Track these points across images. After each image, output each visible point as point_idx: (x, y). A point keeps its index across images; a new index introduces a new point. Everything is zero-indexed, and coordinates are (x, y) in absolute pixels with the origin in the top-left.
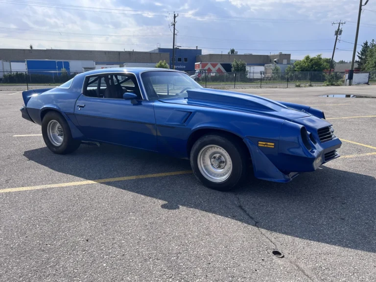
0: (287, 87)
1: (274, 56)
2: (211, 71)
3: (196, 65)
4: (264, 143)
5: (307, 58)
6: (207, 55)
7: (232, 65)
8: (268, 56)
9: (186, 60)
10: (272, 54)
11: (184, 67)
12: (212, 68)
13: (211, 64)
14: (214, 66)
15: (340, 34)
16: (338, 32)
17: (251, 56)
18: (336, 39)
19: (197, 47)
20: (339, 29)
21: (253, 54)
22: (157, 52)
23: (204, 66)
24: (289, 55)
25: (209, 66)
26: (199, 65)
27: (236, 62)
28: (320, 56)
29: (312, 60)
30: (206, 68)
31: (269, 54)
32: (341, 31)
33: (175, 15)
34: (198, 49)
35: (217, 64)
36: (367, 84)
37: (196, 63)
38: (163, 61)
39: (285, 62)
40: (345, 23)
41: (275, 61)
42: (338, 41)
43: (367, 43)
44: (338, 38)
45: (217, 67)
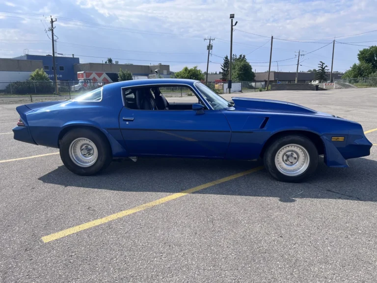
0: (182, 96)
1: (155, 67)
2: (97, 80)
3: (79, 74)
4: (336, 138)
5: (186, 69)
6: (87, 64)
7: (119, 75)
8: (148, 66)
9: (62, 68)
10: (152, 65)
11: (61, 76)
12: (97, 77)
13: (96, 73)
14: (99, 75)
15: (211, 49)
16: (210, 47)
17: (132, 66)
18: (209, 53)
19: (73, 55)
20: (210, 45)
21: (134, 64)
22: (25, 58)
23: (88, 75)
24: (168, 66)
25: (94, 75)
26: (82, 74)
27: (122, 72)
28: (196, 67)
29: (190, 71)
30: (91, 77)
31: (149, 65)
32: (212, 46)
33: (52, 19)
34: (75, 57)
35: (102, 74)
36: (241, 91)
37: (78, 73)
38: (40, 69)
39: (165, 72)
40: (214, 40)
41: (156, 72)
42: (210, 55)
43: (227, 57)
44: (210, 52)
45: (102, 77)
